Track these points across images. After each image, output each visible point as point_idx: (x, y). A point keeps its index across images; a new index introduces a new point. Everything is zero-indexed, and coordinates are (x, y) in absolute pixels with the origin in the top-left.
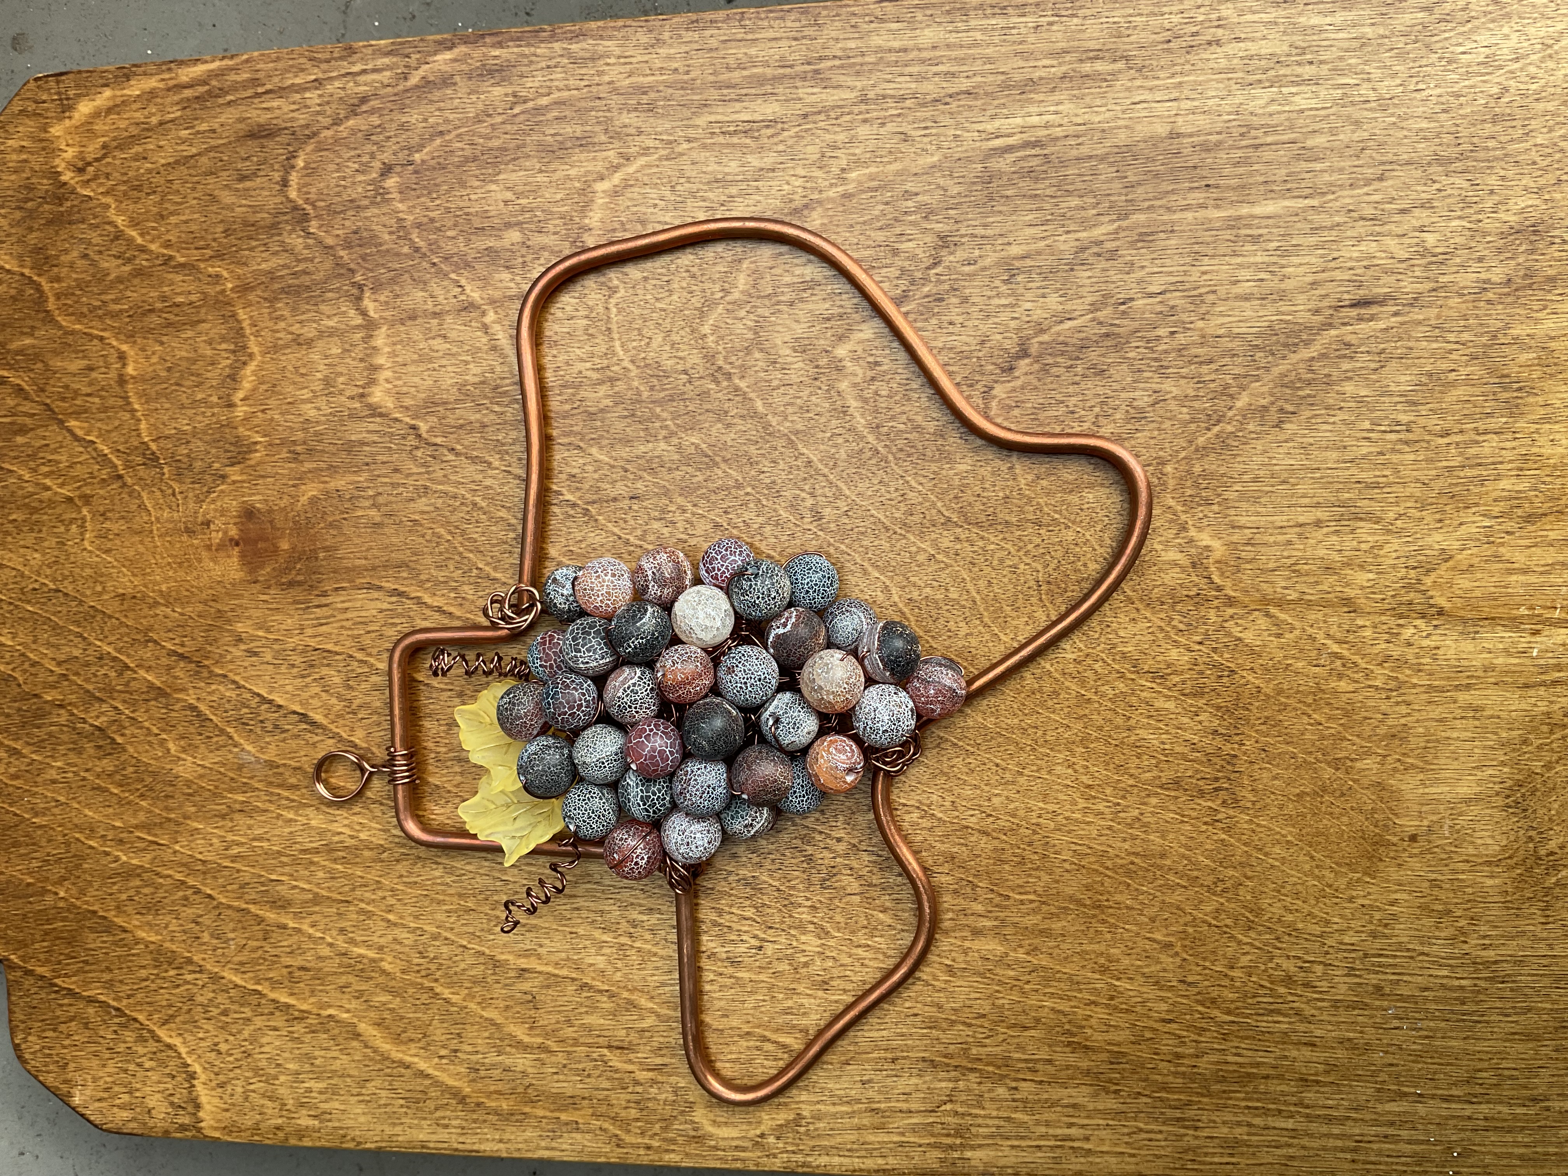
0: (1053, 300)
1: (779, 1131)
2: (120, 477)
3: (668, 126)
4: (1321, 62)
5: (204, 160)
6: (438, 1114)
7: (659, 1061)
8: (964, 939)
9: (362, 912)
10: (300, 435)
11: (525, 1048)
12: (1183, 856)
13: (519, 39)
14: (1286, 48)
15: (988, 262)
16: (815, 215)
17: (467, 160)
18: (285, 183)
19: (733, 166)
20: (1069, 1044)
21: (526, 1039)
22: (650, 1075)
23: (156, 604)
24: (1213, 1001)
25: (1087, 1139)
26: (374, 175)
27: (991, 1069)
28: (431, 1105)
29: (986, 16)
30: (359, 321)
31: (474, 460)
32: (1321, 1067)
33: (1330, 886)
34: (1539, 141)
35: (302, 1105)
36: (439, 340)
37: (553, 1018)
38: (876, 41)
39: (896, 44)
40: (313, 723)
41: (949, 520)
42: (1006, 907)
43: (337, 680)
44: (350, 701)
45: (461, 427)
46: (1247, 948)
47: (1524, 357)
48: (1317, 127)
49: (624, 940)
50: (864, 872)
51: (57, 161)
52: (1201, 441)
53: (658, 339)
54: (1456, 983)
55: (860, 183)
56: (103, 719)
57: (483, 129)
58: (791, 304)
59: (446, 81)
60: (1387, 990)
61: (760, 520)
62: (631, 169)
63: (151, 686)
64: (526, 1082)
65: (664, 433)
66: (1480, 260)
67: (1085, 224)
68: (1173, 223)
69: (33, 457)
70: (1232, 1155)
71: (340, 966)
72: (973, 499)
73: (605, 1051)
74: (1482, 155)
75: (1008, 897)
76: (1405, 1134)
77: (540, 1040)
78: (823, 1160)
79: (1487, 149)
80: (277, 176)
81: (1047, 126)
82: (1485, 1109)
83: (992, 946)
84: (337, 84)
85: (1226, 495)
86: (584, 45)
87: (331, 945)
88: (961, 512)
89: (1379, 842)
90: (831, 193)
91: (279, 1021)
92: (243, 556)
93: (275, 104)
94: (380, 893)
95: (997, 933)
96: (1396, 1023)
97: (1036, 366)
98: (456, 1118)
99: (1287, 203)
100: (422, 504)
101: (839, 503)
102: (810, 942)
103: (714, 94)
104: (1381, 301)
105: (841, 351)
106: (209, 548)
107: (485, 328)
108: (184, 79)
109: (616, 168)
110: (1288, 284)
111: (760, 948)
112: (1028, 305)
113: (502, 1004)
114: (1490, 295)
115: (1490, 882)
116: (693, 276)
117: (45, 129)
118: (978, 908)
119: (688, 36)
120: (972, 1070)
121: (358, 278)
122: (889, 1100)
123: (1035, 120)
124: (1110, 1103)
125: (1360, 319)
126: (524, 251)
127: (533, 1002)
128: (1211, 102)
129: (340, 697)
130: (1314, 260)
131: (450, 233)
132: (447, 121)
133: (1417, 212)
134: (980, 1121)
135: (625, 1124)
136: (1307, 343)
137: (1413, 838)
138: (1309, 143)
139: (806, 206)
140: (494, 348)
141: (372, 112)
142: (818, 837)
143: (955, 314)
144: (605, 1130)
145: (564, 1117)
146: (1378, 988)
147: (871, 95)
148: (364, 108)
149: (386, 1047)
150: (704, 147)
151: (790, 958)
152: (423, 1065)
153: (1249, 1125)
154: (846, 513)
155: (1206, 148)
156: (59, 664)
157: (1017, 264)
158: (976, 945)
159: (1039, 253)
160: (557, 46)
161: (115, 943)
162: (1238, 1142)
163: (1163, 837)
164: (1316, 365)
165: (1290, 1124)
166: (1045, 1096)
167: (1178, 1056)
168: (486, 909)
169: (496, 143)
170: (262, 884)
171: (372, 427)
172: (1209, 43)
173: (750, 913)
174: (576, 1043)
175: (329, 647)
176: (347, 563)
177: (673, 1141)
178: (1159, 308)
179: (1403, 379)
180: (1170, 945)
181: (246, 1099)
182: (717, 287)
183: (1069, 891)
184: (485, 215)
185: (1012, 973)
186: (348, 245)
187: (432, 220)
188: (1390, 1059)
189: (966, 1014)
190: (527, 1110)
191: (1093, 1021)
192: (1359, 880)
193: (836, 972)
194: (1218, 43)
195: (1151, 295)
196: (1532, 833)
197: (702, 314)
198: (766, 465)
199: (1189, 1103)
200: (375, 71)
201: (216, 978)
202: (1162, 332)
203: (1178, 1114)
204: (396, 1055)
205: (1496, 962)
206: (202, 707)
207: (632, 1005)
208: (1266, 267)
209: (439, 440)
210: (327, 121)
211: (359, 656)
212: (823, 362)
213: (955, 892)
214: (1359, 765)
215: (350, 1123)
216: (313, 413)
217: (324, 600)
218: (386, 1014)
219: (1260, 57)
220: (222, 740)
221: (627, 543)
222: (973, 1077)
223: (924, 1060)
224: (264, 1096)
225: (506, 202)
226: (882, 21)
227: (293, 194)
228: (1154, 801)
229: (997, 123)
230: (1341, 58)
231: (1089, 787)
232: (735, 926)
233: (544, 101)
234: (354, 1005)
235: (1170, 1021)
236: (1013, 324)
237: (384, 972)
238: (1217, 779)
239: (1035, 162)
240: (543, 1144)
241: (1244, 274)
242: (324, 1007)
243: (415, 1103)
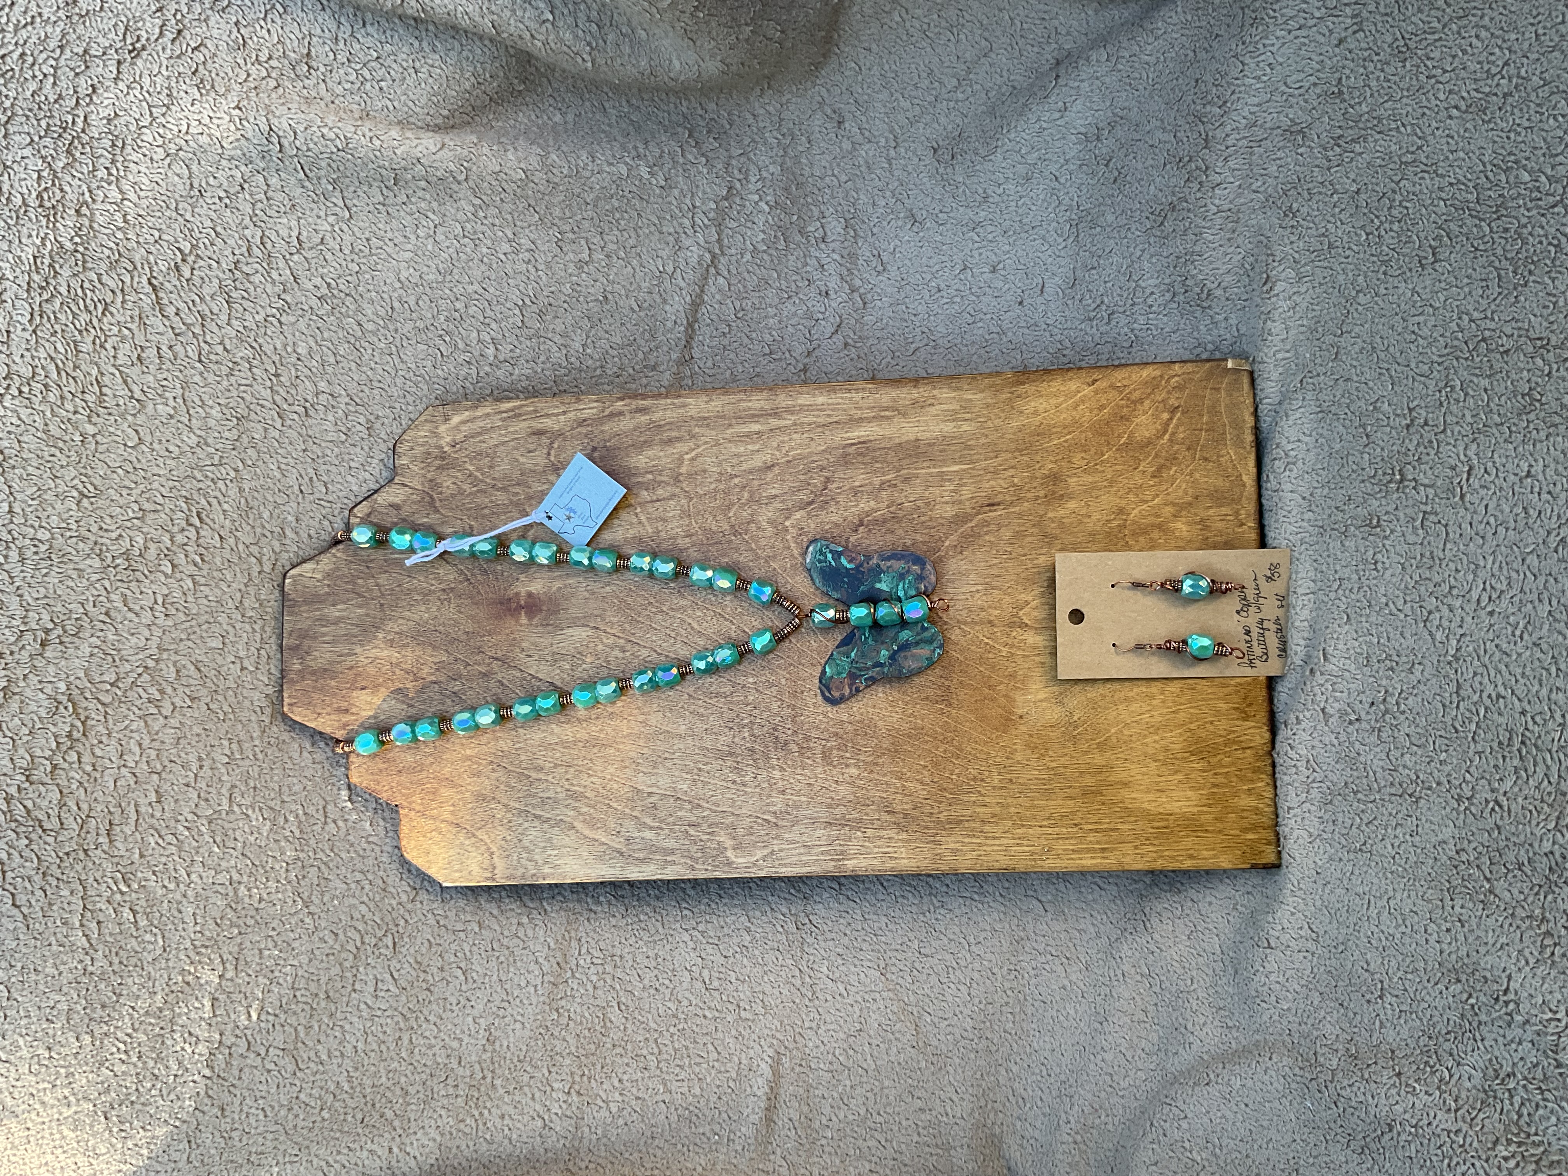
1: (764, 858)
6: (611, 862)
7: (712, 830)
9: (576, 770)
11: (652, 828)
21: (652, 824)
22: (708, 836)
28: (608, 857)
35: (546, 863)
37: (664, 813)
49: (695, 777)
51: (442, 442)
53: (710, 518)
54: (1041, 777)
59: (621, 413)
60: (1014, 781)
62: (699, 450)
63: (480, 673)
64: (651, 844)
71: (567, 796)
73: (687, 827)
76: (1024, 842)
77: (657, 824)
82: (1056, 829)
83: (854, 771)
84: (573, 413)
86: (680, 400)
87: (562, 786)
89: (1008, 720)
90: (782, 461)
91: (536, 823)
92: (526, 613)
93: (545, 421)
94: (586, 761)
95: (856, 765)
96: (1018, 795)
97: (867, 529)
98: (619, 862)
99: (961, 466)
100: (608, 589)
106: (509, 610)
113: (641, 809)
115: (1051, 734)
127: (655, 807)
128: (930, 427)
129: (568, 674)
130: (972, 488)
132: (621, 430)
133: (1010, 470)
135: (696, 861)
136: (971, 520)
137: (1021, 717)
139: (772, 465)
140: (640, 523)
141: (588, 425)
144: (687, 864)
145: (668, 858)
146: (1011, 780)
149: (587, 832)
152: (603, 840)
153: (962, 842)
161: (456, 792)
174: (674, 824)
175: (564, 652)
176: (573, 616)
177: (718, 866)
181: (519, 862)
188: (1016, 810)
190: (652, 856)
192: (1001, 735)
199: (937, 834)
201: (507, 806)
203: (932, 839)
204: (591, 836)
205: (1056, 767)
206: (505, 681)
207: (699, 805)
215: (568, 870)
217: (562, 632)
218: (587, 817)
224: (527, 860)
234: (571, 813)
237: (586, 797)
242: (558, 815)
243: (600, 858)
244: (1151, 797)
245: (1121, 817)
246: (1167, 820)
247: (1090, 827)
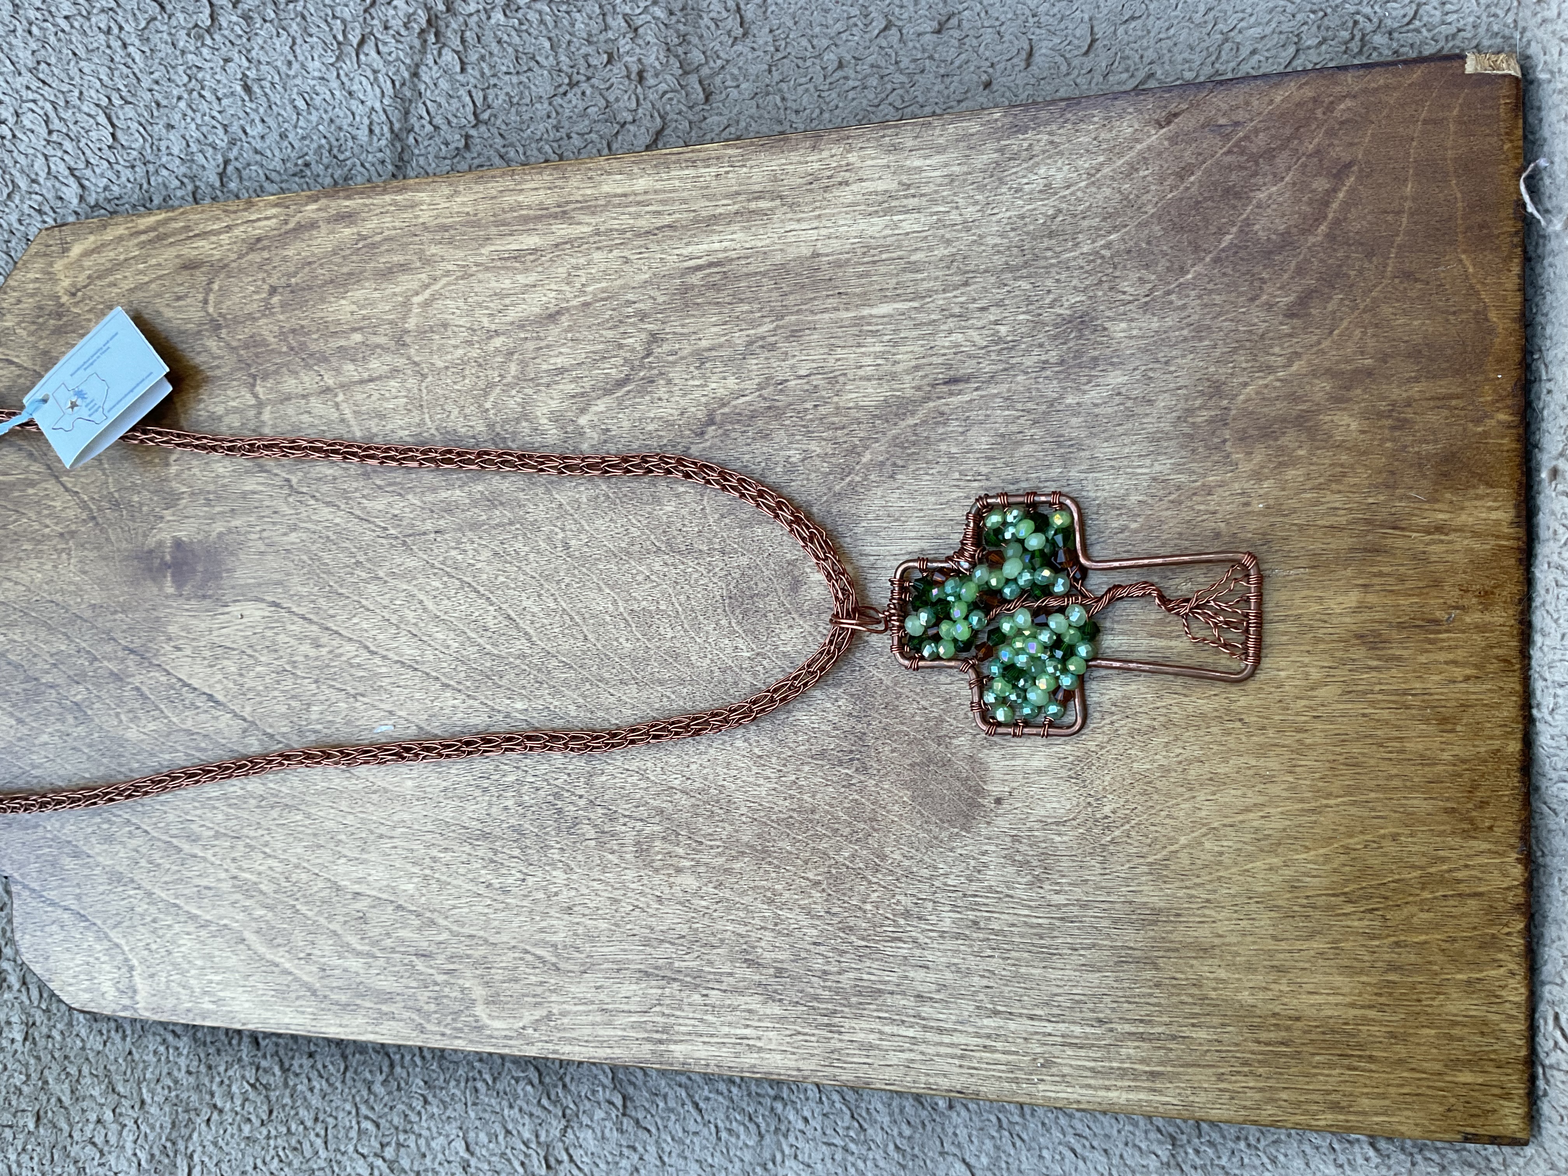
0: (731, 382)
1: (536, 1025)
2: (94, 518)
3: (462, 254)
4: (922, 195)
5: (153, 286)
6: (298, 1003)
7: (452, 967)
8: (669, 875)
9: (247, 846)
10: (211, 487)
11: (359, 954)
12: (827, 812)
13: (362, 193)
14: (894, 186)
15: (685, 352)
16: (563, 318)
17: (325, 283)
18: (206, 302)
19: (507, 284)
20: (746, 960)
21: (359, 948)
22: (445, 977)
23: (116, 612)
24: (851, 929)
25: (759, 1038)
26: (264, 295)
27: (688, 979)
28: (293, 995)
29: (682, 168)
30: (253, 402)
31: (328, 504)
32: (934, 987)
33: (936, 838)
34: (1085, 250)
35: (205, 993)
36: (306, 416)
37: (378, 930)
38: (605, 189)
39: (619, 191)
40: (216, 702)
41: (659, 549)
42: (700, 851)
43: (233, 669)
44: (242, 685)
45: (320, 479)
46: (875, 887)
47: (1074, 421)
48: (919, 245)
49: (427, 872)
50: (599, 822)
51: (58, 288)
52: (837, 488)
53: (456, 412)
54: (1035, 921)
55: (595, 295)
56: (79, 697)
57: (337, 259)
58: (548, 386)
59: (313, 225)
60: (982, 925)
61: (527, 549)
62: (436, 287)
63: (112, 673)
64: (358, 980)
65: (459, 483)
66: (1041, 345)
67: (753, 324)
68: (815, 322)
69: (38, 503)
70: (868, 1056)
71: (234, 886)
72: (676, 533)
73: (414, 958)
74: (1042, 263)
75: (701, 843)
76: (999, 1045)
77: (367, 948)
78: (567, 1049)
79: (1046, 258)
80: (200, 297)
81: (725, 250)
82: (1062, 1026)
83: (689, 881)
84: (242, 228)
85: (856, 530)
86: (406, 196)
87: (227, 870)
88: (668, 543)
89: (973, 805)
90: (575, 303)
91: (191, 928)
92: (173, 576)
93: (200, 244)
94: (260, 832)
95: (693, 870)
96: (989, 952)
97: (720, 431)
98: (310, 1006)
99: (896, 306)
100: (293, 537)
101: (582, 536)
102: (559, 876)
103: (493, 230)
104: (967, 379)
105: (583, 421)
106: (150, 570)
107: (337, 405)
108: (142, 227)
109: (427, 286)
110: (899, 368)
111: (524, 880)
112: (714, 385)
113: (342, 919)
114: (1048, 373)
115: (1057, 839)
116: (480, 365)
117: (51, 264)
118: (681, 851)
119: (476, 188)
120: (674, 980)
121: (253, 371)
122: (614, 1002)
123: (717, 246)
124: (775, 1009)
125: (951, 394)
126: (364, 348)
127: (363, 918)
128: (841, 229)
129: (235, 681)
130: (916, 349)
131: (315, 336)
132: (313, 255)
133: (992, 309)
134: (681, 1021)
135: (427, 1016)
136: (913, 413)
137: (998, 801)
138: (913, 258)
139: (558, 313)
140: (343, 420)
141: (263, 249)
142: (566, 794)
143: (662, 392)
144: (413, 1020)
145: (385, 1008)
146: (975, 923)
147: (602, 229)
148: (259, 246)
149: (262, 950)
150: (487, 269)
151: (545, 889)
152: (287, 965)
153: (881, 1032)
154: (586, 544)
155: (839, 265)
156: (52, 655)
157: (706, 354)
158: (679, 880)
159: (721, 346)
160: (388, 198)
161: (82, 865)
162: (871, 1047)
163: (813, 797)
164: (919, 430)
165: (911, 1033)
166: (728, 1002)
167: (825, 972)
168: (331, 845)
169: (345, 270)
170: (181, 822)
171: (261, 480)
172: (840, 184)
173: (516, 852)
174: (393, 950)
175: (229, 644)
176: (242, 582)
177: (460, 1030)
178: (806, 387)
179: (983, 439)
180: (818, 883)
181: (168, 987)
182: (496, 373)
183: (745, 839)
184: (338, 322)
185: (704, 903)
186: (246, 347)
187: (302, 327)
188: (985, 982)
189: (671, 935)
190: (358, 1002)
191: (763, 944)
192: (957, 834)
193: (578, 900)
194: (847, 184)
195: (800, 377)
196: (1090, 800)
197: (486, 393)
198: (531, 508)
199: (835, 1012)
200: (267, 218)
201: (150, 894)
202: (809, 405)
203: (826, 1020)
204: (269, 957)
205: (1065, 905)
206: (144, 689)
207: (433, 922)
208: (882, 355)
209: (304, 490)
210: (234, 256)
211: (249, 651)
212: (570, 429)
213: (664, 838)
214: (955, 742)
215: (237, 1008)
216: (221, 470)
217: (226, 610)
218: (263, 925)
219: (876, 193)
220: (156, 713)
221: (433, 566)
222: (676, 985)
223: (640, 971)
224: (179, 984)
225: (352, 313)
226: (609, 174)
227: (211, 310)
228: (806, 768)
229: (690, 249)
230: (936, 192)
231: (760, 757)
232: (506, 863)
233: (378, 238)
234: (241, 916)
235: (819, 944)
236: (703, 400)
237: (261, 892)
238: (851, 752)
239: (718, 277)
240: (370, 1029)
241: (868, 361)
242: (221, 918)
243: (282, 994)
244: (1259, 979)
245: (1194, 1015)
246: (1288, 1029)
247: (1128, 1028)
